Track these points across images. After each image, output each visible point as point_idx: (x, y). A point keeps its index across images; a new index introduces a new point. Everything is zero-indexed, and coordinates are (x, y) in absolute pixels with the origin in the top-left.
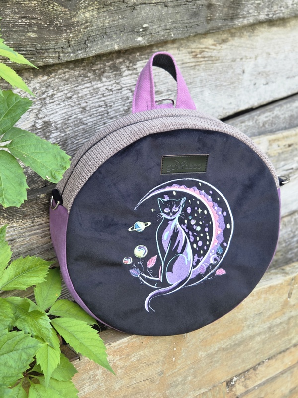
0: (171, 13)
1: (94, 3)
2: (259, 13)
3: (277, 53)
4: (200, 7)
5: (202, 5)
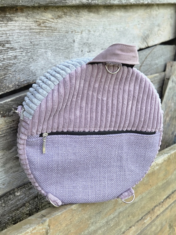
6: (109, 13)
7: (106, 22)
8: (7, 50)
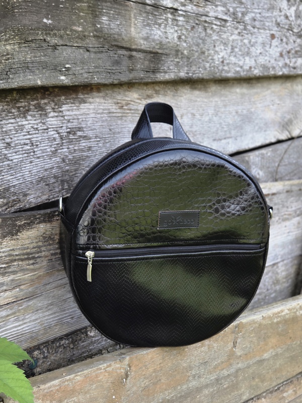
0: (93, 58)
1: (14, 37)
2: (179, 70)
3: (202, 115)
4: (122, 56)
5: (124, 55)
6: (223, 90)
7: (219, 102)
8: (79, 139)
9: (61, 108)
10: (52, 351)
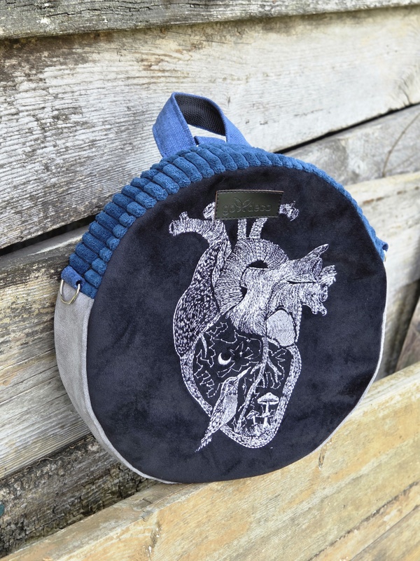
7: (307, 52)
8: (74, 129)
9: (41, 72)
10: (29, 486)
